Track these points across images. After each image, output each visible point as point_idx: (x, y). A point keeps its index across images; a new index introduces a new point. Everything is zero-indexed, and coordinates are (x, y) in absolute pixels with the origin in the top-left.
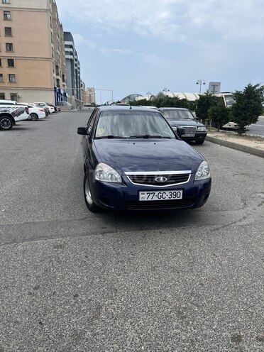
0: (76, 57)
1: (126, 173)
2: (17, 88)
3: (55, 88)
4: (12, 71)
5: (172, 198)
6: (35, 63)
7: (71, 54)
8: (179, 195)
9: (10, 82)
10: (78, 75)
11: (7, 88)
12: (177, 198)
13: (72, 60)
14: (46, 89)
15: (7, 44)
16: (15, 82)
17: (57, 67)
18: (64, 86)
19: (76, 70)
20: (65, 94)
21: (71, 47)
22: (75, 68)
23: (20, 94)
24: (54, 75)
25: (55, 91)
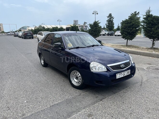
1: (108, 65)
12: (129, 74)
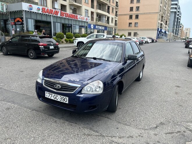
0: (179, 10)
2: (138, 30)
3: (158, 29)
4: (137, 21)
5: (62, 101)
6: (150, 15)
7: (176, 8)
8: (66, 100)
9: (135, 26)
10: (179, 20)
11: (133, 30)
12: (64, 102)
13: (175, 12)
14: (153, 30)
15: (136, 7)
16: (137, 27)
17: (162, 17)
18: (166, 27)
19: (178, 18)
20: (165, 32)
21: (176, 4)
22: (177, 16)
23: (138, 32)
24: (160, 22)
25: (158, 30)
